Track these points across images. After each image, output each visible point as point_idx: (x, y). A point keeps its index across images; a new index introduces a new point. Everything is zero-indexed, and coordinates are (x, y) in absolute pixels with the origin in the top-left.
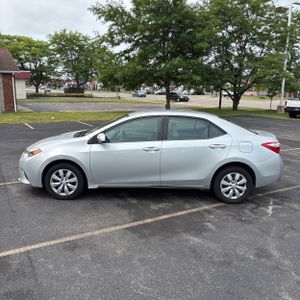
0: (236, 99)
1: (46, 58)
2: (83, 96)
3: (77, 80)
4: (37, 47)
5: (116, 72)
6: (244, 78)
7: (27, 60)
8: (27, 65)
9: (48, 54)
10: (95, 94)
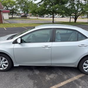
0: (76, 19)
1: (15, 6)
2: (27, 18)
3: (25, 13)
4: (12, 2)
5: (36, 9)
6: (79, 11)
7: (9, 7)
8: (9, 8)
9: (15, 5)
10: (30, 17)
